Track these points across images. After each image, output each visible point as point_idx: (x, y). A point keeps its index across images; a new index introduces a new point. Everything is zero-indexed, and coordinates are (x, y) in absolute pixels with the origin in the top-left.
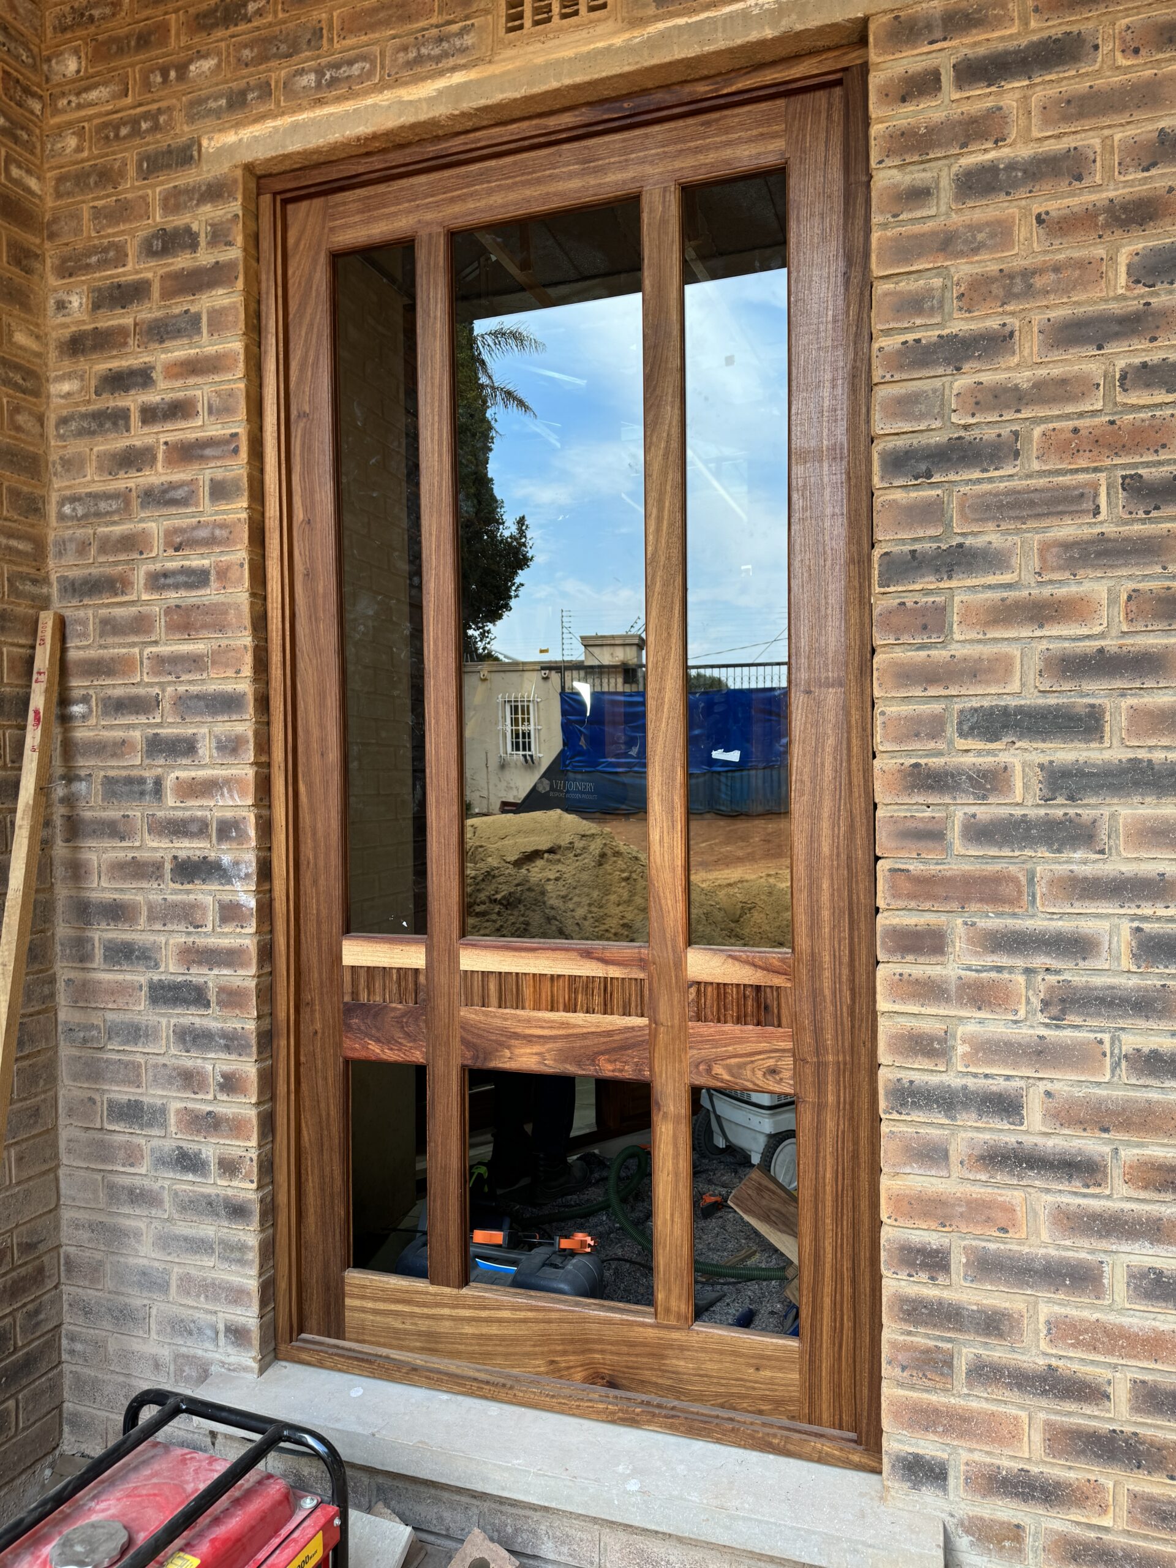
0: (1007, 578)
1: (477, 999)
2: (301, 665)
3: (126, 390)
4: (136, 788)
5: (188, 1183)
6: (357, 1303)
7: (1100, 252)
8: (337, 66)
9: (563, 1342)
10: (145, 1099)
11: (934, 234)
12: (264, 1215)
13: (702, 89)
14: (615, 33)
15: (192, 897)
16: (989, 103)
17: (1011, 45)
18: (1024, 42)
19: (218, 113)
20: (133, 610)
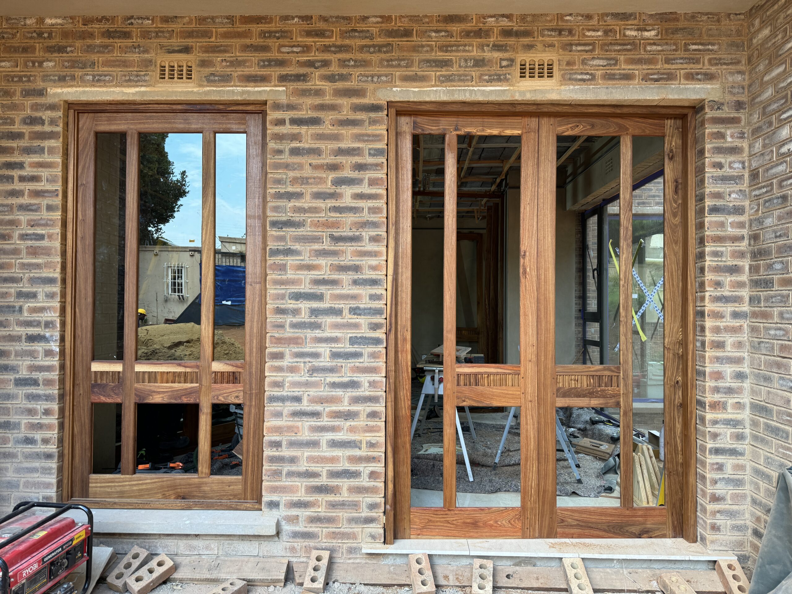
0: (301, 258)
1: (141, 381)
2: (78, 268)
3: (13, 169)
4: (11, 309)
5: (29, 449)
6: (94, 485)
7: (324, 176)
8: (101, 76)
9: (168, 487)
10: (12, 420)
11: (283, 163)
12: (59, 457)
13: (221, 107)
14: (194, 87)
15: (33, 348)
16: (298, 131)
17: (304, 117)
18: (307, 117)
19: (54, 81)
20: (13, 246)
